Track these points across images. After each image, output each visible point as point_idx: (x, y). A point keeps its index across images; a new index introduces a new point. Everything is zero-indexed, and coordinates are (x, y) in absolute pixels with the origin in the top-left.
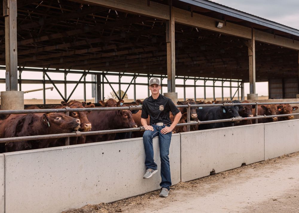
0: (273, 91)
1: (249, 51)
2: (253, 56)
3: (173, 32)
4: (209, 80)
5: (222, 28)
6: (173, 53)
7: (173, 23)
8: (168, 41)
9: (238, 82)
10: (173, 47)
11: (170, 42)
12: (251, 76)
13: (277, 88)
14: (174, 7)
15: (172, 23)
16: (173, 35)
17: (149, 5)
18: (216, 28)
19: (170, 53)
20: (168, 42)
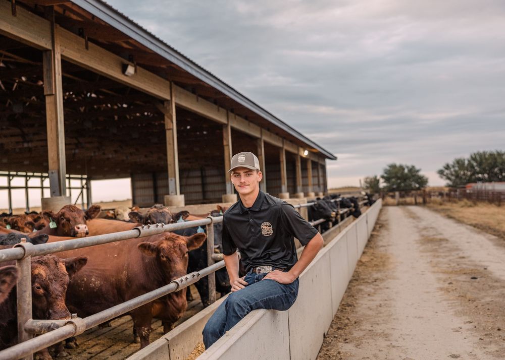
0: (138, 192)
1: (167, 120)
2: (173, 129)
3: (59, 74)
4: (33, 176)
5: (132, 77)
6: (60, 118)
7: (58, 57)
8: (49, 93)
9: (82, 179)
10: (60, 106)
11: (53, 95)
12: (170, 165)
13: (145, 188)
14: (58, 26)
15: (56, 56)
16: (59, 81)
17: (14, 13)
18: (123, 76)
19: (54, 116)
20: (48, 95)
